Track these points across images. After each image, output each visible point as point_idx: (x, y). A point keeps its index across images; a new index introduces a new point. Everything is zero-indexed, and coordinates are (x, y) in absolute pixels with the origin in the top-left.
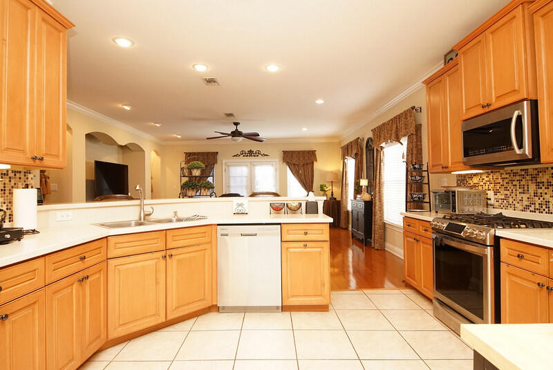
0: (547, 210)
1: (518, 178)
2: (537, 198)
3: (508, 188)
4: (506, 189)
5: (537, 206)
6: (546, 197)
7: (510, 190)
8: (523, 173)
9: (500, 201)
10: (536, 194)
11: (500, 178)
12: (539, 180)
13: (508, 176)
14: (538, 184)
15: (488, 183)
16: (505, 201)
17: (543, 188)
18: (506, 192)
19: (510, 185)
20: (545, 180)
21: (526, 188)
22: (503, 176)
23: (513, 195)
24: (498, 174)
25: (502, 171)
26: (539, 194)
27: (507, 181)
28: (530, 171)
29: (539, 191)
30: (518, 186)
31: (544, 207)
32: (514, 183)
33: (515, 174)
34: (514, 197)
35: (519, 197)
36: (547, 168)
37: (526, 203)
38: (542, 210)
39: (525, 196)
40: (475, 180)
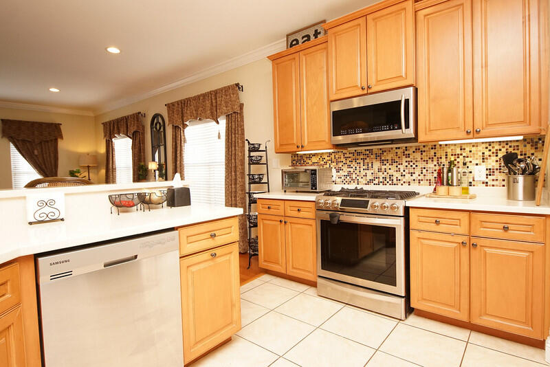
0: (390, 182)
1: (362, 157)
2: (381, 173)
3: (352, 166)
4: (349, 166)
5: (381, 180)
6: (389, 171)
7: (354, 168)
8: (368, 152)
9: (343, 178)
10: (380, 170)
11: (342, 157)
12: (383, 158)
13: (351, 155)
14: (382, 162)
15: (330, 162)
16: (348, 177)
17: (388, 164)
18: (349, 169)
19: (354, 163)
20: (389, 158)
21: (370, 165)
22: (346, 156)
23: (357, 172)
24: (340, 154)
25: (344, 151)
26: (383, 170)
27: (350, 159)
28: (374, 152)
29: (383, 167)
30: (362, 164)
31: (388, 180)
32: (358, 161)
33: (359, 154)
34: (358, 173)
35: (363, 173)
36: (392, 148)
37: (369, 177)
38: (385, 182)
39: (369, 172)
40: (314, 160)
